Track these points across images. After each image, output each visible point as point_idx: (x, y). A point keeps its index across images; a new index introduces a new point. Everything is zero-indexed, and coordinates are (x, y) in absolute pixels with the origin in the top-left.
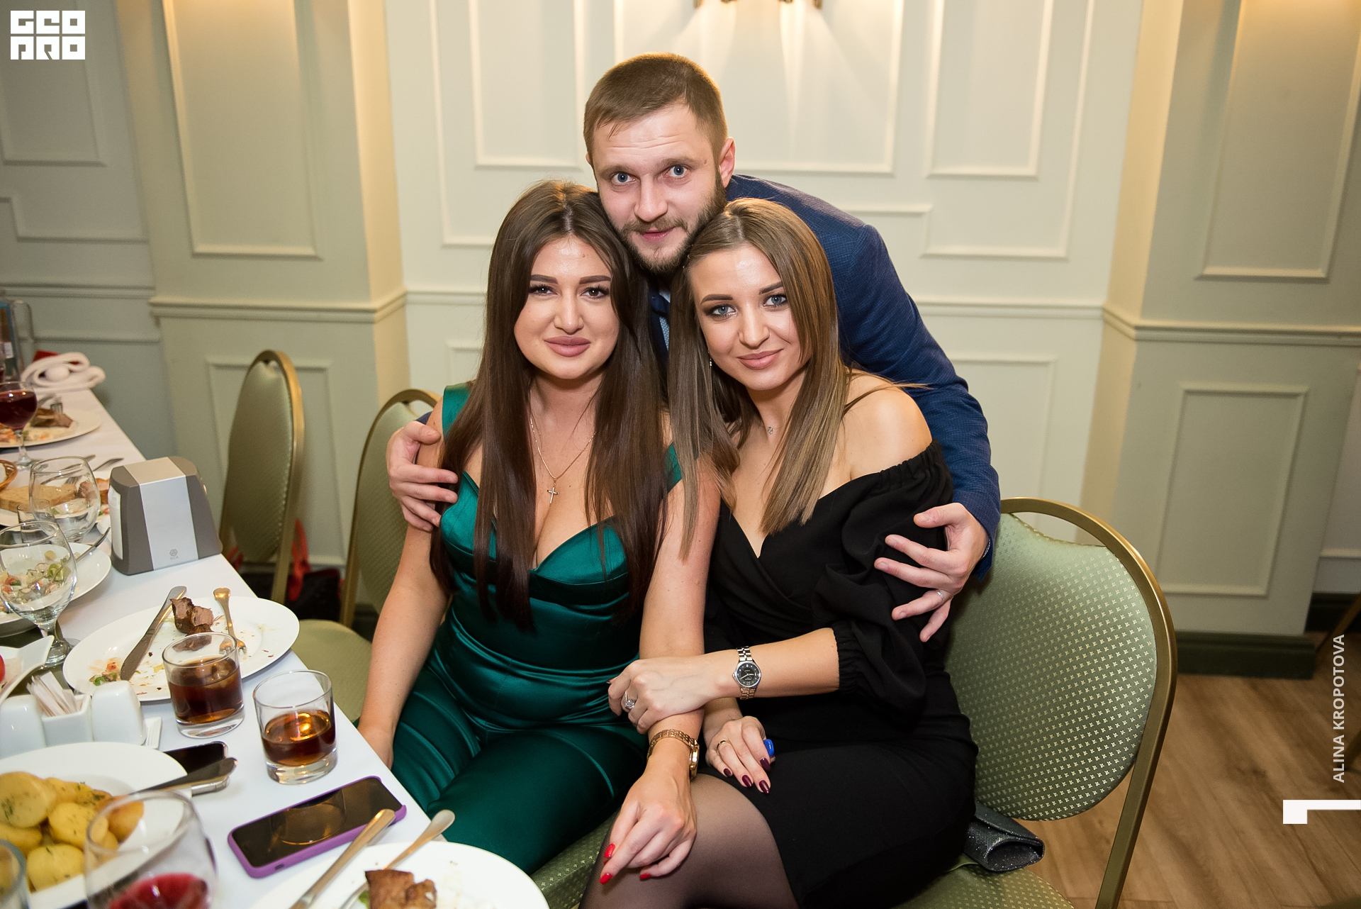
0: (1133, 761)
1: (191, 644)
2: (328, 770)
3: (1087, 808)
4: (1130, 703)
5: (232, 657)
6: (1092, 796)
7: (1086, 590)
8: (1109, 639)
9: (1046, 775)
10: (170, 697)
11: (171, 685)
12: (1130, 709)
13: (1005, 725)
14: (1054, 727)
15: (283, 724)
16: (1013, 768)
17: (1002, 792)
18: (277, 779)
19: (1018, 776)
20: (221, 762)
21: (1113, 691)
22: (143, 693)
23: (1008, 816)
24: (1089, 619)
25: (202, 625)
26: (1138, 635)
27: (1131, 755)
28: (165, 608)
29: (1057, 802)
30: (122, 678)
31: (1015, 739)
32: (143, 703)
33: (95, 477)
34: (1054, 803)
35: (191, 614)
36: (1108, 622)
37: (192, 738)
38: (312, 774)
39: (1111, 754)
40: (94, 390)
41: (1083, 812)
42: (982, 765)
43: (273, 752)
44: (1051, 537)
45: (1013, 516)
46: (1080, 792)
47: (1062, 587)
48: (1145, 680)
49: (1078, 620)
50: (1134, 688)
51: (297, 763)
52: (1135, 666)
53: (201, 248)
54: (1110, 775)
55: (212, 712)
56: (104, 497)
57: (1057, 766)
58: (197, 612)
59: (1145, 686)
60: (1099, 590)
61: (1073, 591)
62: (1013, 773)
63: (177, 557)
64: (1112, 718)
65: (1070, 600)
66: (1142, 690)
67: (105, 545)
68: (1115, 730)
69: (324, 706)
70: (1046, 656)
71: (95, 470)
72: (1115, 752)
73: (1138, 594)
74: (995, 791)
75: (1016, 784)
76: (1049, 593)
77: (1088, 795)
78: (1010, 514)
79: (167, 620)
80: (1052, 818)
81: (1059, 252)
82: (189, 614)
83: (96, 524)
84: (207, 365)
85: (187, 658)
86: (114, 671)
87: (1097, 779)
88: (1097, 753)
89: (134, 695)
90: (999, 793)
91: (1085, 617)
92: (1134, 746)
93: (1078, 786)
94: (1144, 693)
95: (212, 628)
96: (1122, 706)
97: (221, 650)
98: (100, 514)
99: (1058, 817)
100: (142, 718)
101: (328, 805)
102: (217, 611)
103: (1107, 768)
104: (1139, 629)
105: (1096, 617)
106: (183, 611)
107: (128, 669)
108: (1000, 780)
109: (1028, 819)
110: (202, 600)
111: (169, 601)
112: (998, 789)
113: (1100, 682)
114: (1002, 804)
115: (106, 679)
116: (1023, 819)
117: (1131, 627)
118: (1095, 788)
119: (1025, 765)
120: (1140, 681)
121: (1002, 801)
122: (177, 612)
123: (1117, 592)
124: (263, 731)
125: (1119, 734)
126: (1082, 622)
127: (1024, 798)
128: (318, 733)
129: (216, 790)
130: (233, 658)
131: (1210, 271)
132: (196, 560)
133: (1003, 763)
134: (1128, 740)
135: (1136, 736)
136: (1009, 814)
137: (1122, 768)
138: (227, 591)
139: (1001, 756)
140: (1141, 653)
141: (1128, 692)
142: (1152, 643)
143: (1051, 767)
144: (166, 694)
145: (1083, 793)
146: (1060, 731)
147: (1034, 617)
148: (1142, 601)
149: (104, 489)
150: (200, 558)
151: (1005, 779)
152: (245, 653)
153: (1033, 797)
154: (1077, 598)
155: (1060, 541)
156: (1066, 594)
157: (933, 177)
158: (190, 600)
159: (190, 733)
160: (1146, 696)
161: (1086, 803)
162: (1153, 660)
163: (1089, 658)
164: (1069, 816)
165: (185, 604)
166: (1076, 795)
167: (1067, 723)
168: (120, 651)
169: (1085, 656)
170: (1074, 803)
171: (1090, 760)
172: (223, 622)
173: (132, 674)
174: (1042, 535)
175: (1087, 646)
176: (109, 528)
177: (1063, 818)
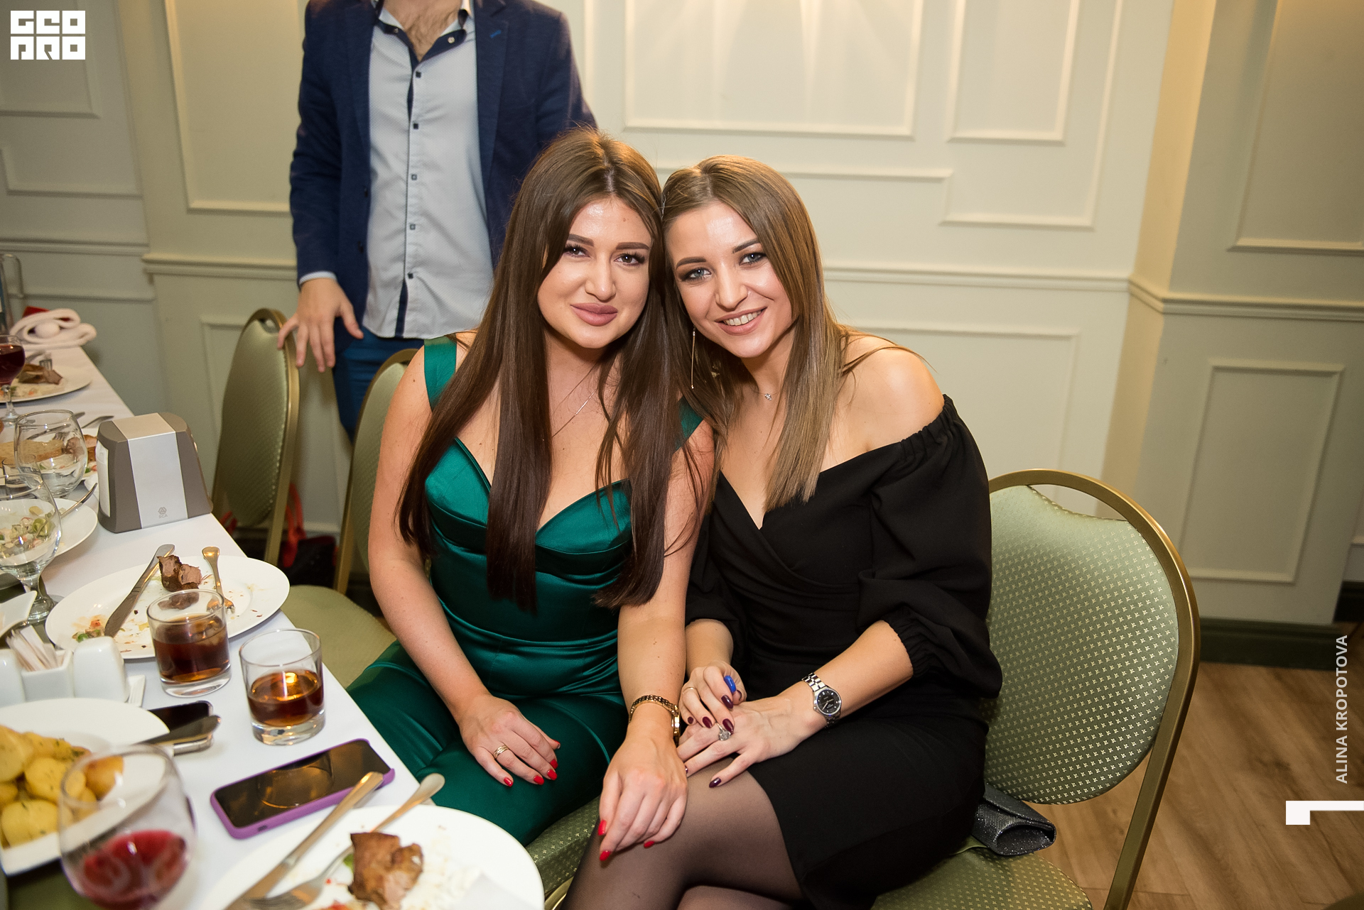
0: (1151, 744)
1: (177, 602)
2: (314, 732)
3: (1102, 792)
4: (1150, 684)
5: (218, 614)
6: (1107, 780)
7: (1105, 566)
8: (1129, 617)
9: (1059, 757)
10: (154, 655)
11: (155, 642)
12: (1149, 690)
13: (1017, 705)
14: (1069, 707)
15: (269, 684)
16: (1024, 749)
17: (1013, 774)
18: (261, 740)
19: (1030, 757)
20: (204, 721)
21: (1132, 671)
22: (127, 651)
23: (1019, 799)
24: (1108, 596)
25: (189, 584)
26: (1161, 613)
27: (1149, 738)
28: (151, 567)
29: (1071, 785)
30: (106, 634)
31: (1028, 719)
32: (126, 661)
33: (84, 434)
34: (1067, 786)
35: (178, 572)
36: (1128, 599)
37: (178, 696)
38: (298, 736)
39: (1129, 737)
40: (83, 347)
41: (1097, 796)
42: (992, 746)
43: (257, 710)
44: (1071, 510)
45: (1031, 488)
46: (1095, 775)
47: (1080, 563)
48: (1166, 660)
49: (1096, 596)
50: (1154, 668)
51: (284, 724)
52: (1156, 646)
53: (196, 204)
54: (1126, 758)
55: (198, 670)
56: (92, 454)
57: (1072, 747)
58: (184, 570)
59: (1165, 666)
60: (1119, 566)
61: (1092, 567)
62: (1024, 754)
63: (166, 516)
64: (1130, 699)
65: (1089, 576)
66: (1162, 670)
67: (93, 500)
68: (1133, 711)
69: (312, 667)
70: (1062, 634)
71: (83, 427)
72: (1132, 735)
73: (1160, 571)
74: (1005, 772)
75: (1027, 766)
76: (1066, 568)
77: (1103, 778)
78: (1028, 486)
79: (153, 578)
80: (1065, 802)
81: (1084, 221)
82: (176, 572)
83: (83, 481)
84: (203, 325)
85: (172, 615)
86: (98, 628)
87: (1113, 762)
88: (1113, 735)
89: (118, 653)
90: (1010, 775)
91: (1104, 594)
92: (1152, 728)
93: (1093, 769)
94: (1165, 674)
95: (199, 587)
96: (1141, 686)
97: (208, 609)
98: (88, 471)
99: (1071, 801)
100: (125, 675)
101: (313, 768)
102: (205, 570)
103: (1123, 751)
104: (1161, 608)
105: (1116, 594)
106: (170, 569)
107: (113, 625)
108: (1011, 762)
109: (1040, 802)
110: (191, 558)
111: (156, 558)
112: (1009, 770)
113: (1118, 661)
114: (1013, 786)
115: (89, 635)
116: (1035, 802)
117: (1152, 605)
118: (1110, 771)
119: (1037, 746)
120: (1161, 661)
121: (1012, 783)
122: (164, 570)
123: (1139, 568)
124: (249, 690)
125: (1137, 715)
126: (1101, 598)
127: (1036, 780)
128: (306, 693)
129: (199, 750)
130: (220, 616)
131: (1244, 242)
132: (185, 519)
133: (1015, 744)
134: (1146, 722)
135: (1154, 718)
136: (1020, 796)
137: (1139, 751)
138: (216, 550)
139: (1012, 737)
140: (1162, 632)
141: (1147, 672)
142: (1174, 622)
143: (1064, 749)
144: (151, 652)
145: (1098, 776)
146: (1075, 711)
147: (1050, 593)
148: (1164, 579)
149: (92, 446)
150: (189, 517)
151: (1017, 760)
152: (233, 612)
153: (1045, 779)
154: (1096, 574)
155: (1080, 515)
156: (1084, 570)
157: (954, 140)
158: (178, 558)
159: (175, 692)
160: (1167, 677)
161: (1100, 787)
162: (1175, 640)
163: (1107, 637)
164: (1083, 800)
165: (173, 562)
166: (1090, 778)
167: (1082, 704)
168: (105, 609)
169: (1103, 634)
170: (1088, 787)
171: (1106, 743)
172: (211, 581)
173: (116, 632)
174: (1060, 508)
175: (1106, 624)
176: (96, 484)
177: (1076, 802)
